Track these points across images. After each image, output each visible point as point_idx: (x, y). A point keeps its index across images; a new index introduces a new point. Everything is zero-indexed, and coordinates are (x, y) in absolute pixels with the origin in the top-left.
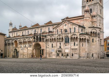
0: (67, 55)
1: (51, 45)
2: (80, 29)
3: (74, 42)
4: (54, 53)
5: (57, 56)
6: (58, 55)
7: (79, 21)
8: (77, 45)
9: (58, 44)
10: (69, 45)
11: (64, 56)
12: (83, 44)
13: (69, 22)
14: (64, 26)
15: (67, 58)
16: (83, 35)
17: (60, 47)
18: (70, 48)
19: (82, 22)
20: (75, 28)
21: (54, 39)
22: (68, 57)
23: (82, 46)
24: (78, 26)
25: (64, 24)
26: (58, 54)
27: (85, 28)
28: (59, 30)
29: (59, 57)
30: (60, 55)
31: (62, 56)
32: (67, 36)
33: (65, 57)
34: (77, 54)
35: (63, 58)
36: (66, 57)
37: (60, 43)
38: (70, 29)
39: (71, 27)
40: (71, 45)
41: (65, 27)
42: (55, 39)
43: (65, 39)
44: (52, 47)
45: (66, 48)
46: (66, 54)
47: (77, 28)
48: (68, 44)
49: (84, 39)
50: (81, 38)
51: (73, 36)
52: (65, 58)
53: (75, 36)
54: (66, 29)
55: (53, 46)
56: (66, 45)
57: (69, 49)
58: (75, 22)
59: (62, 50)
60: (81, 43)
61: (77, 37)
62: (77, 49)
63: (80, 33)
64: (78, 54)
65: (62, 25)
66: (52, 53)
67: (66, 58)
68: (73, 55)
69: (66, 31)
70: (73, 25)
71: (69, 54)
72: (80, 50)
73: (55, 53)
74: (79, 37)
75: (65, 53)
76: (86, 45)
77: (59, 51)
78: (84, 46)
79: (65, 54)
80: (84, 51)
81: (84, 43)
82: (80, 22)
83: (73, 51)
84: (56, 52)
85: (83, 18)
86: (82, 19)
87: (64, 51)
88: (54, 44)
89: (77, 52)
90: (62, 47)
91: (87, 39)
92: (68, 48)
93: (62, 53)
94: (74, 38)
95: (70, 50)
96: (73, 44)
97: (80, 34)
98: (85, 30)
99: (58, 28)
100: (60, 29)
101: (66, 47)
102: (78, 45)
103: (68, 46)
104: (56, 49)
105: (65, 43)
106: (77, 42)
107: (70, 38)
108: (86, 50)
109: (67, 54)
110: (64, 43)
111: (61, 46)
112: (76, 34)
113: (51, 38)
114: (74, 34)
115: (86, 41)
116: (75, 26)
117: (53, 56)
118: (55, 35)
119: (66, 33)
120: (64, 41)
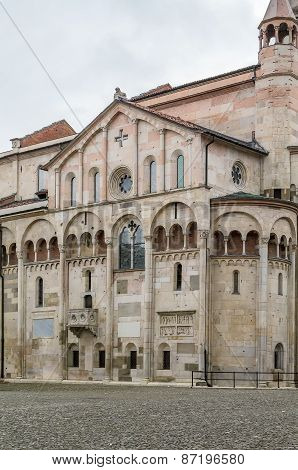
0: (133, 361)
1: (32, 286)
2: (221, 163)
3: (172, 264)
4: (50, 346)
5: (66, 366)
6: (75, 359)
7: (225, 106)
8: (194, 283)
9: (77, 274)
10: (145, 285)
11: (114, 364)
12: (236, 273)
14: (114, 146)
15: (130, 379)
17: (88, 299)
18: (151, 306)
21: (48, 240)
22: (139, 375)
23: (229, 288)
25: (114, 132)
26: (76, 354)
27: (261, 155)
28: (78, 174)
29: (83, 373)
30: (88, 358)
33: (116, 371)
34: (191, 348)
35: (106, 382)
36: (125, 376)
37: (89, 274)
39: (155, 152)
40: (158, 286)
41: (122, 155)
42: (54, 240)
44: (41, 303)
45: (124, 310)
46: (125, 353)
48: (136, 274)
49: (244, 238)
50: (228, 226)
51: (167, 221)
52: (116, 382)
53: (184, 219)
55: (45, 291)
56: (122, 289)
57: (144, 312)
59: (101, 326)
60: (226, 270)
62: (191, 313)
63: (215, 194)
64: (200, 349)
65: (101, 138)
66: (35, 345)
67: (120, 379)
68: (166, 355)
70: (166, 131)
71: (141, 349)
72: (212, 321)
73: (57, 341)
74: (203, 224)
75: (120, 345)
76: (257, 284)
77: (79, 331)
78: (242, 286)
79: (116, 354)
80: (248, 330)
81: (245, 269)
82: (235, 116)
83: (169, 332)
84: (63, 337)
85: (252, 81)
86: (247, 93)
88: (53, 279)
89: (197, 335)
90: (100, 301)
91: (265, 234)
92: (138, 305)
93: (100, 345)
94: (177, 228)
95: (151, 320)
96: (166, 278)
98: (261, 172)
99: (75, 162)
100: (87, 170)
101: (123, 299)
102: (202, 285)
103: (138, 292)
105: (117, 267)
106: (192, 262)
107: (147, 231)
108: (262, 322)
109: (133, 354)
110: (114, 272)
111: (92, 293)
112: (186, 198)
113: (34, 236)
114: (176, 204)
115: (263, 249)
116: (181, 140)
117: (43, 365)
118: (54, 212)
119: (126, 197)
120: (112, 253)
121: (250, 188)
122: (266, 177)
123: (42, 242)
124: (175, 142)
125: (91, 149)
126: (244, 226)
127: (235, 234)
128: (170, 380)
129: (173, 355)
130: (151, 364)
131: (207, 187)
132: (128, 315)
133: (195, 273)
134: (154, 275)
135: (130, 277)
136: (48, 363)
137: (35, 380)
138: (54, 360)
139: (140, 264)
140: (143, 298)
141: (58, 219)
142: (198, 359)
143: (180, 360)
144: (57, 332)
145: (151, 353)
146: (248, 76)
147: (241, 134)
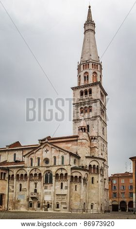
0: (48, 206)
1: (18, 186)
2: (72, 159)
3: (60, 183)
4: (23, 201)
5: (28, 207)
6: (31, 205)
7: (69, 145)
8: (66, 188)
9: (32, 184)
10: (53, 188)
11: (43, 207)
12: (76, 186)
13: (52, 146)
14: (45, 153)
15: (48, 211)
16: (77, 171)
17: (36, 191)
18: (54, 193)
19: (75, 147)
20: (63, 157)
21: (24, 174)
22: (50, 210)
23: (74, 189)
24: (68, 154)
25: (45, 149)
26: (31, 204)
27: (79, 158)
28: (34, 159)
29: (33, 209)
30: (35, 205)
31: (39, 206)
32: (49, 171)
33: (43, 209)
34: (65, 203)
35: (41, 211)
36: (46, 210)
37: (36, 184)
38: (55, 158)
39: (56, 156)
40: (56, 188)
41: (45, 155)
42: (26, 175)
43: (44, 177)
44: (21, 190)
45: (46, 193)
46: (46, 204)
47: (67, 157)
48: (50, 185)
49: (78, 177)
50: (74, 175)
51: (59, 172)
53: (64, 172)
54: (48, 157)
55: (22, 187)
56: (46, 188)
57: (52, 194)
58: (62, 146)
59: (39, 197)
60: (74, 185)
61: (66, 174)
62: (65, 195)
63: (71, 167)
64: (68, 204)
65: (40, 150)
66: (19, 201)
68: (58, 205)
69: (47, 161)
70: (59, 151)
71: (51, 203)
72: (70, 197)
73: (25, 201)
74: (69, 174)
75: (45, 202)
76: (81, 189)
77: (32, 198)
78: (77, 189)
79: (44, 204)
80: (79, 199)
81: (78, 185)
82: (72, 147)
83: (59, 199)
84: (28, 199)
85: (77, 140)
86: (75, 143)
87: (42, 199)
88: (25, 185)
89: (67, 200)
90: (39, 191)
91: (83, 177)
92: (50, 192)
93: (39, 202)
94: (62, 174)
95: (54, 196)
96: (59, 186)
97: (72, 169)
98: (79, 161)
99: (33, 155)
100: (36, 157)
101: (46, 190)
102: (69, 188)
103: (50, 189)
104: (27, 194)
106: (66, 183)
107: (54, 174)
108: (82, 198)
109: (49, 204)
110: (44, 184)
111: (37, 189)
112: (65, 167)
113: (20, 173)
114: (62, 169)
115: (82, 181)
116: (63, 153)
117: (21, 207)
118: (26, 167)
119: (47, 165)
120: (43, 179)
121: (77, 165)
122: (80, 163)
123: (22, 175)
124: (62, 154)
125: (38, 153)
126: (78, 175)
127: (76, 177)
128: (59, 211)
129: (60, 205)
130: (54, 207)
131: (70, 165)
132: (47, 194)
133: (66, 185)
134: (55, 185)
135: (48, 186)
136: (23, 206)
137: (19, 211)
138: (24, 205)
139: (51, 182)
140: (52, 190)
141: (27, 169)
142: (67, 206)
143: (62, 206)
144: (26, 198)
145: (54, 204)
146: (76, 139)
147: (74, 152)
